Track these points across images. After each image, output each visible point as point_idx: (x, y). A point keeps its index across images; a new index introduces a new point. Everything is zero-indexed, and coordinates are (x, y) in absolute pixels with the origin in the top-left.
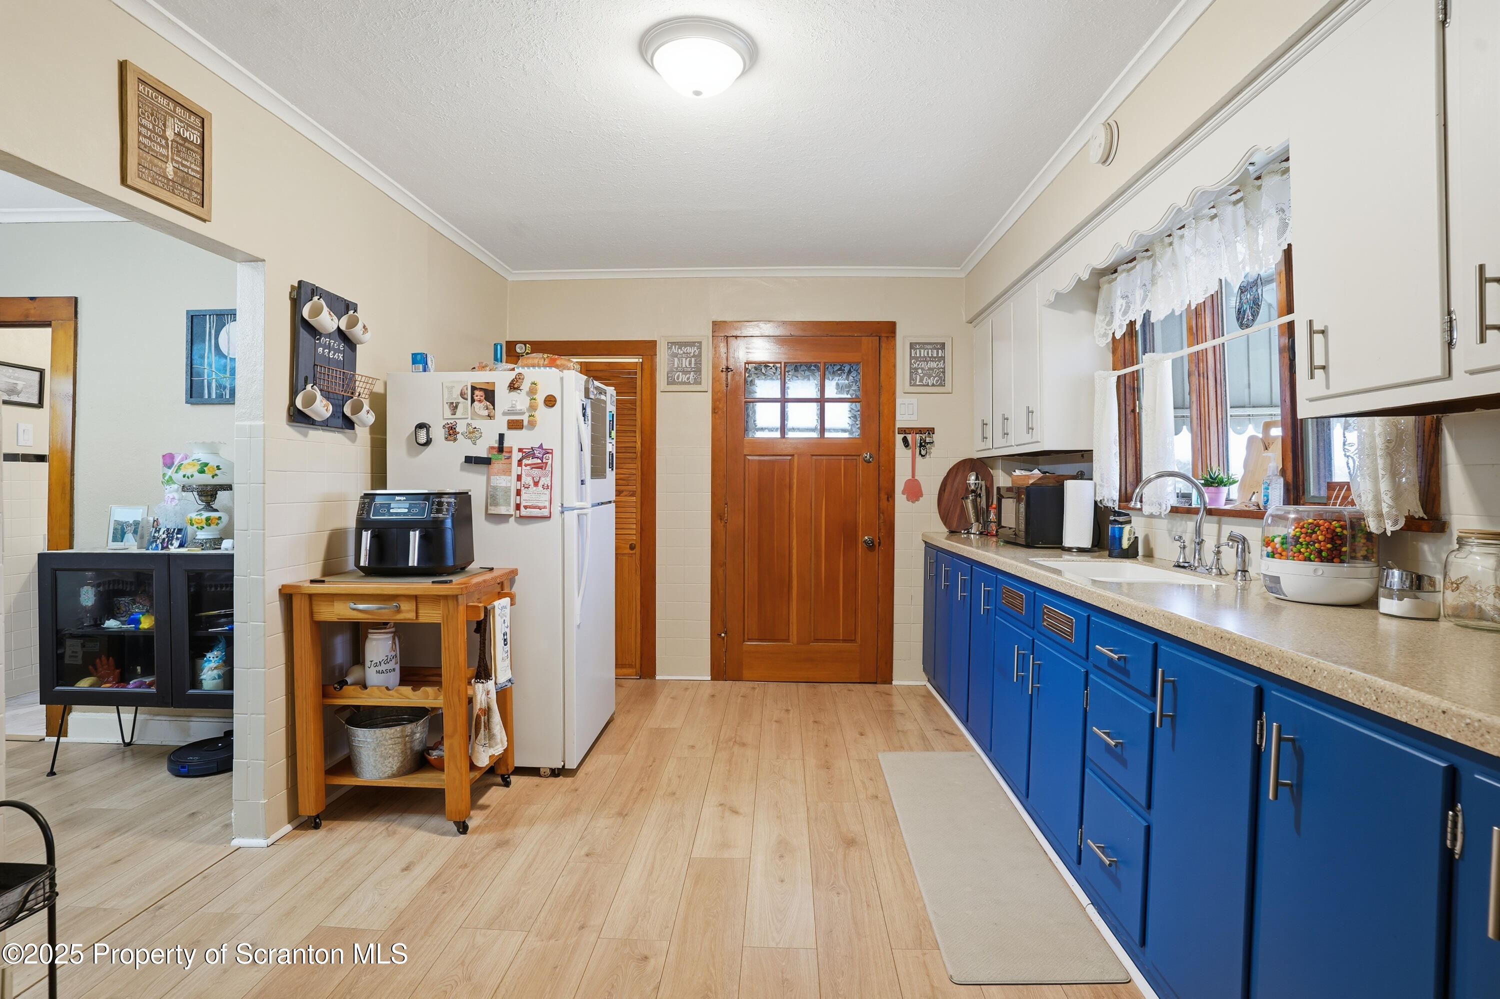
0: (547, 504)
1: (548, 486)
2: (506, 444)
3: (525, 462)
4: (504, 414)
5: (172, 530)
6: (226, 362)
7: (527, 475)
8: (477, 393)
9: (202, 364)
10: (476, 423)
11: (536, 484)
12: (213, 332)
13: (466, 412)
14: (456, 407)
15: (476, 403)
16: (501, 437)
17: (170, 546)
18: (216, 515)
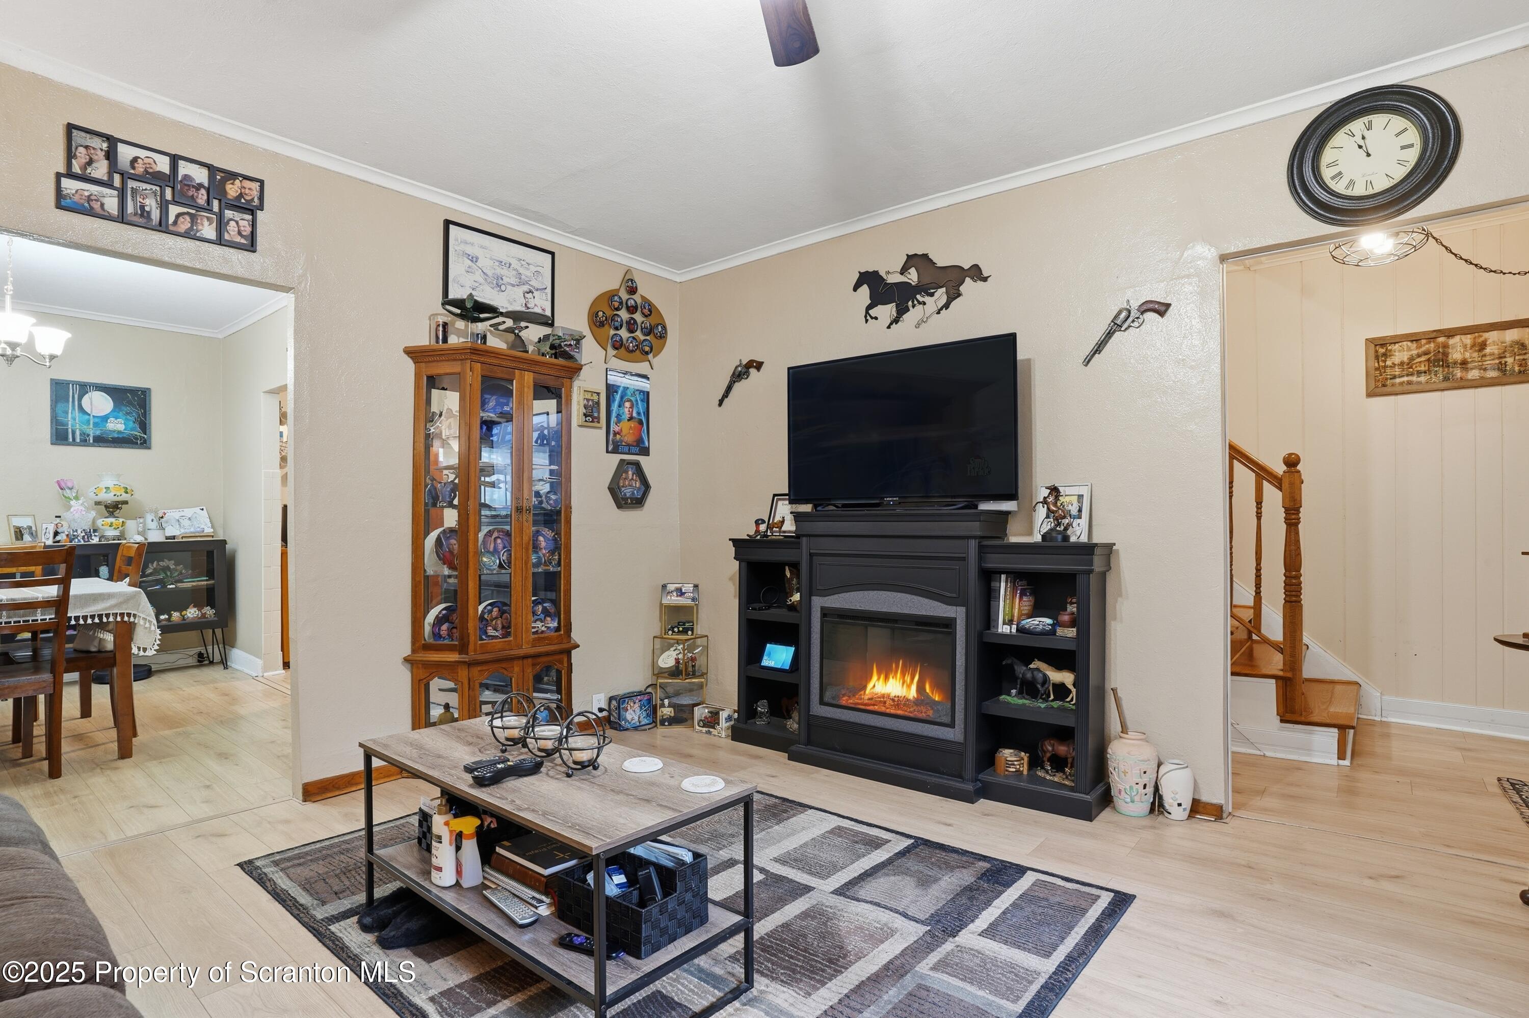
5: (88, 531)
6: (90, 418)
9: (66, 417)
12: (76, 396)
17: (91, 540)
18: (121, 520)
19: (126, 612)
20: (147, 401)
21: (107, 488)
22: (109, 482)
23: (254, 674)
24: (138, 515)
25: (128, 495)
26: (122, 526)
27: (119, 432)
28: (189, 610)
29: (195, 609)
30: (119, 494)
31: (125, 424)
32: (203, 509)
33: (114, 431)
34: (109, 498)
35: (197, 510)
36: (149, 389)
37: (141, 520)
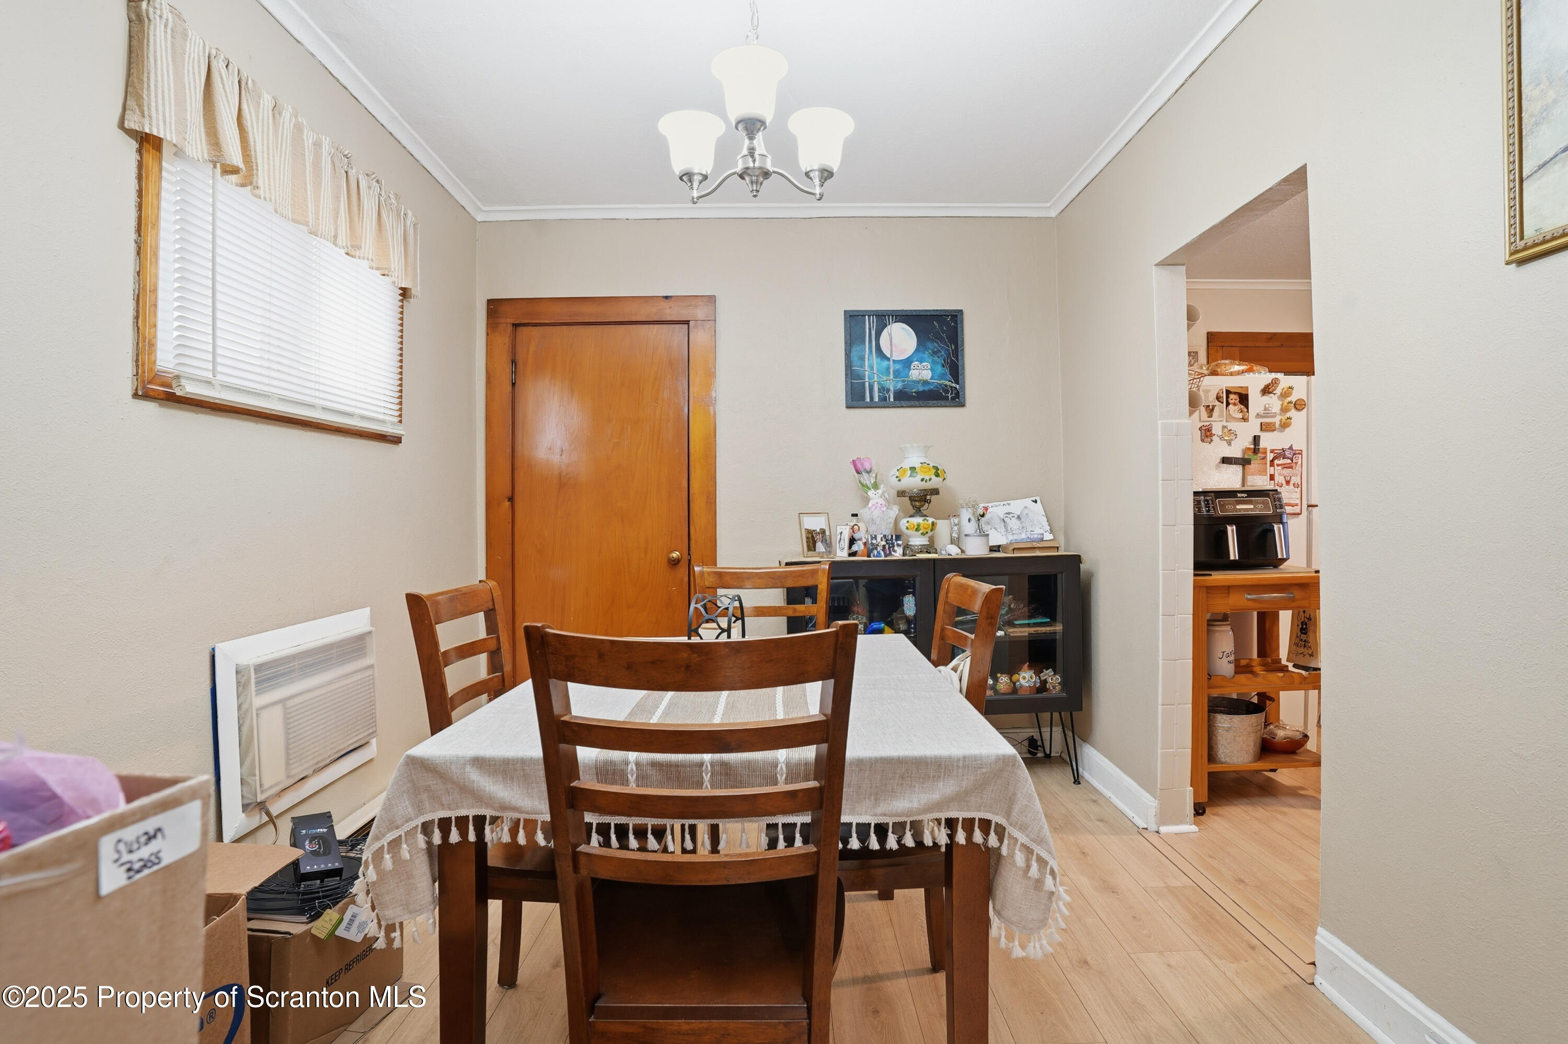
0: (1298, 501)
1: (1298, 485)
2: (1262, 445)
3: (1276, 462)
4: (1258, 416)
5: (890, 537)
6: (889, 365)
7: (1280, 475)
8: (1232, 396)
9: (862, 366)
10: (1232, 425)
11: (1288, 483)
12: (873, 333)
13: (1221, 415)
14: (1213, 410)
15: (1230, 405)
16: (1256, 439)
17: (893, 553)
18: (931, 520)
19: (977, 815)
20: (959, 329)
21: (913, 469)
22: (915, 459)
23: (1142, 824)
24: (951, 514)
25: (940, 479)
26: (932, 530)
27: (925, 383)
28: (1023, 674)
29: (1031, 673)
30: (927, 478)
31: (932, 369)
32: (1036, 501)
33: (918, 382)
34: (913, 483)
35: (1028, 502)
36: (961, 311)
37: (956, 521)
